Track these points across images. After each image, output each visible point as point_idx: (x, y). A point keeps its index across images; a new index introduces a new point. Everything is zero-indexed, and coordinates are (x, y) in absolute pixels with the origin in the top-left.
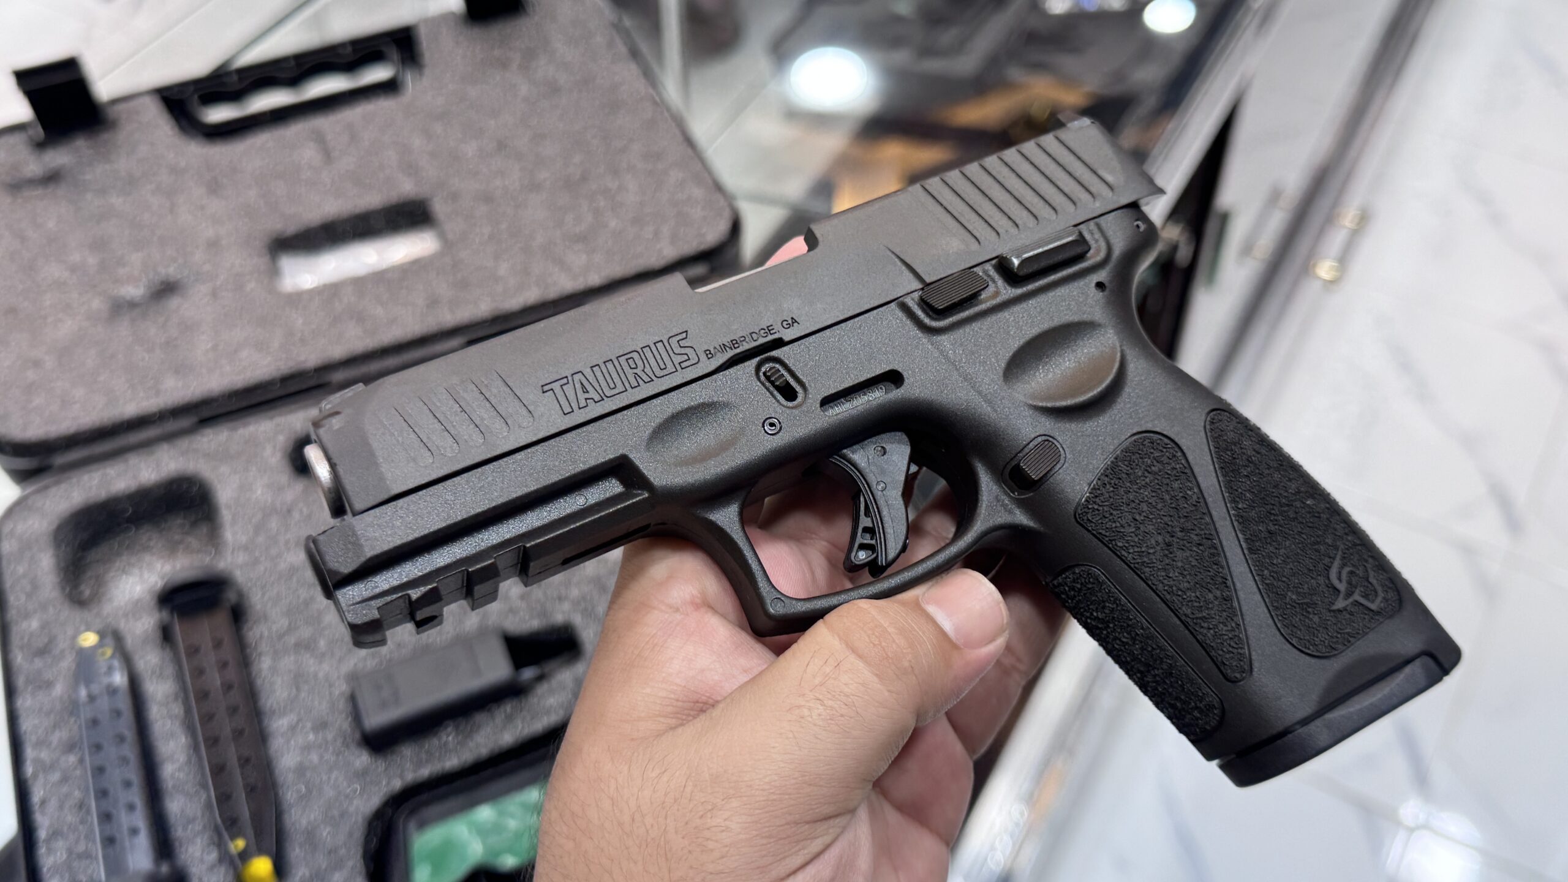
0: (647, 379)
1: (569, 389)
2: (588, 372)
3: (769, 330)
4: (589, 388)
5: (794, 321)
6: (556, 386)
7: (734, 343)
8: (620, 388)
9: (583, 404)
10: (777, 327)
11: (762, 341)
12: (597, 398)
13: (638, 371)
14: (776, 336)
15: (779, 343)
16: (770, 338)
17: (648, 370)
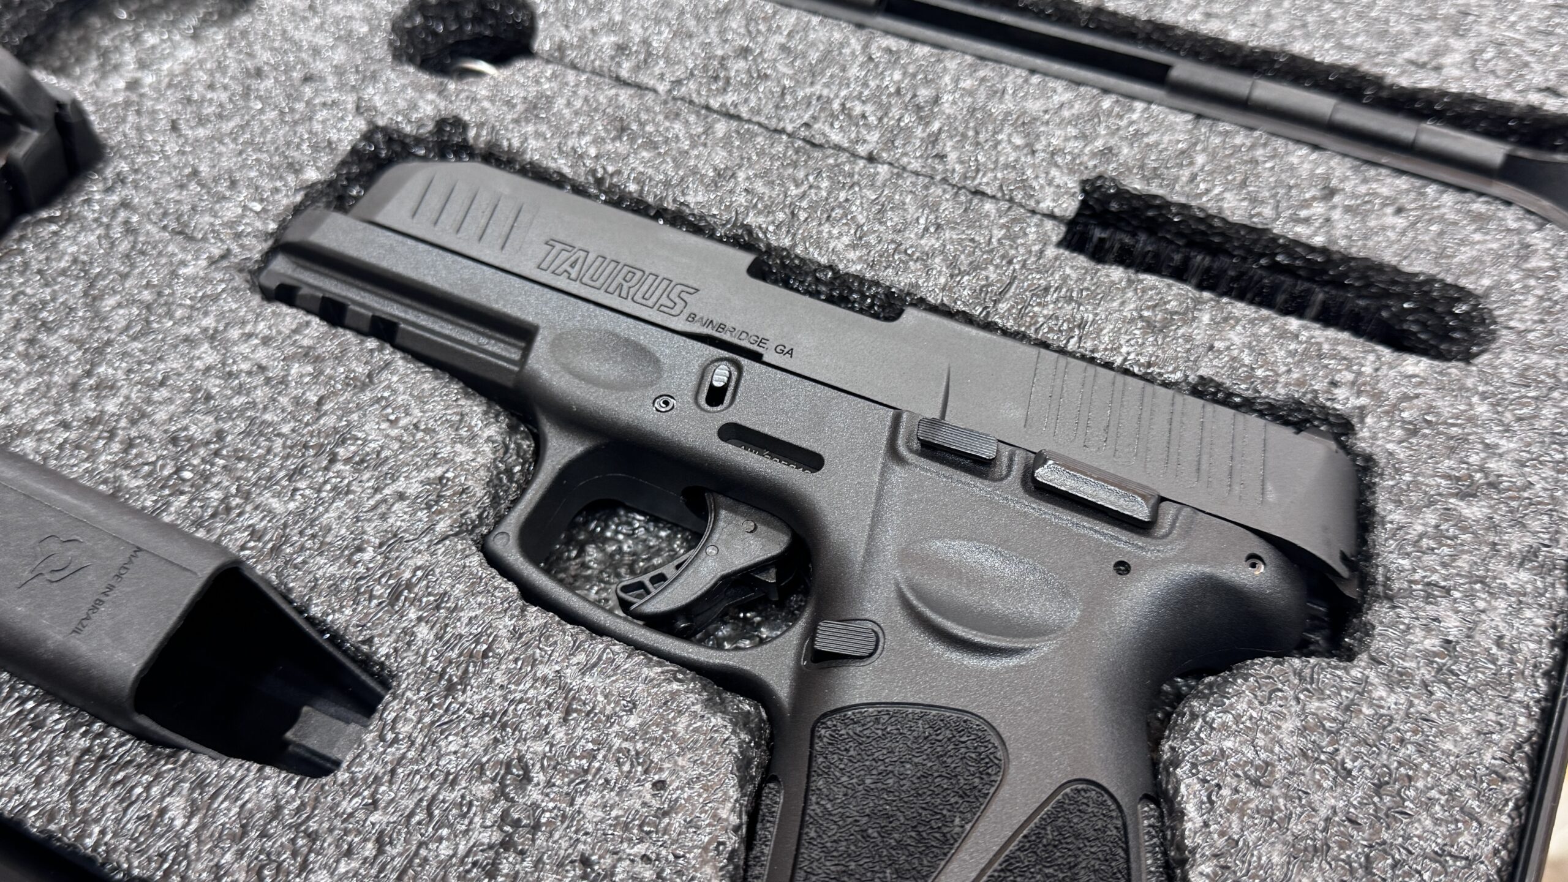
0: (624, 294)
1: (565, 255)
2: (591, 257)
3: (762, 341)
4: (578, 267)
5: (791, 352)
6: (559, 246)
7: (722, 327)
8: (597, 284)
9: (560, 270)
10: (771, 345)
11: (745, 344)
12: (573, 276)
13: (626, 285)
14: (760, 350)
15: (756, 357)
16: (755, 347)
17: (632, 291)
